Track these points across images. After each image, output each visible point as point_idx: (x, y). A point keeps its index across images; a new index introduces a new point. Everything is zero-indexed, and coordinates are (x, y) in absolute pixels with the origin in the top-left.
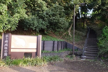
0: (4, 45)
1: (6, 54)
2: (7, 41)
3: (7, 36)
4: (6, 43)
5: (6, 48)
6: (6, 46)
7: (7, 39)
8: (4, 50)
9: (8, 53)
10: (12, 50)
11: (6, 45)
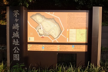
0: (11, 35)
1: (17, 57)
2: (16, 26)
3: (16, 13)
4: (15, 31)
5: (16, 43)
6: (16, 38)
7: (17, 20)
8: (12, 46)
9: (21, 53)
10: (30, 48)
11: (16, 35)
